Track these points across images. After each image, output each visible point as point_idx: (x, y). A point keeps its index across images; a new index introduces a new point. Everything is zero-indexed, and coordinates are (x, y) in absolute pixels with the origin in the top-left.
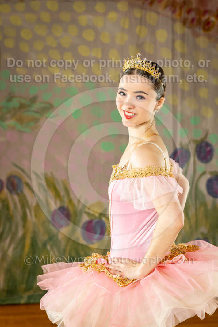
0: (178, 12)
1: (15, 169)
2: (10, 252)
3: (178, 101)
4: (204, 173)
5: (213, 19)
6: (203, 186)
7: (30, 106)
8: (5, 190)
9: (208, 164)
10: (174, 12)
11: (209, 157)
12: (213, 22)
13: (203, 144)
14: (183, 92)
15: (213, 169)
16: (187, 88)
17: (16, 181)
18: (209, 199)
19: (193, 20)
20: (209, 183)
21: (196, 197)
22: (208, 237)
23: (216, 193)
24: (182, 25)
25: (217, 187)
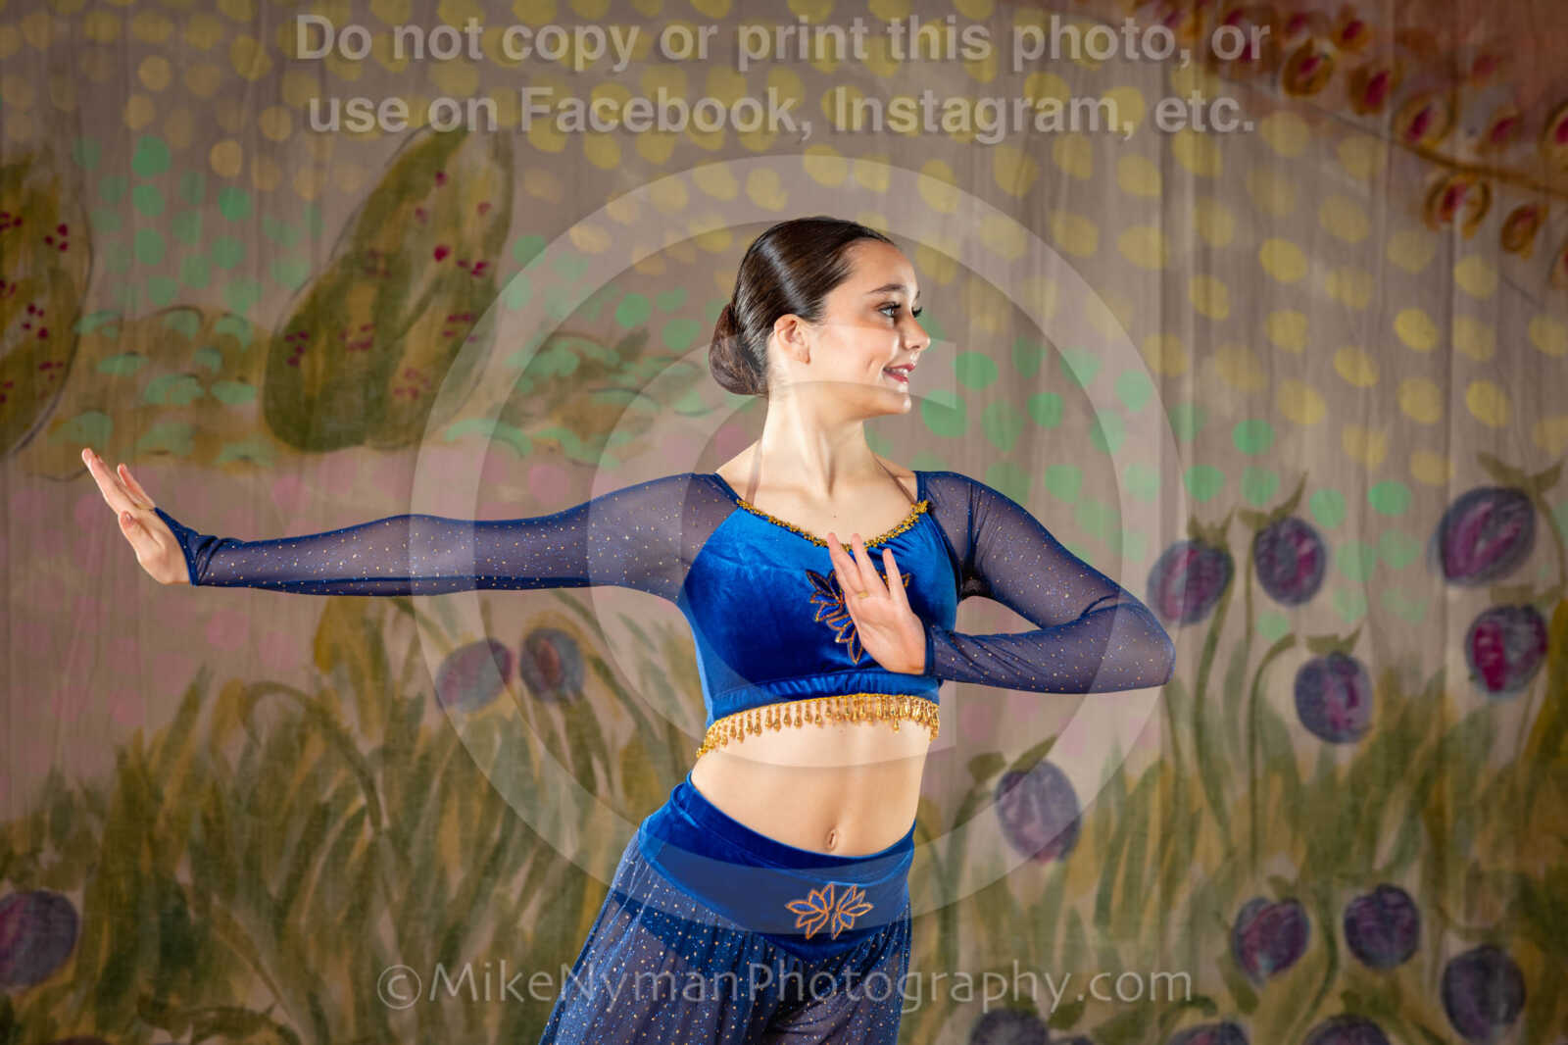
0: (1187, 22)
2: (528, 921)
3: (1186, 362)
4: (1287, 643)
5: (1326, 46)
6: (1281, 693)
7: (618, 370)
8: (517, 684)
9: (1303, 608)
10: (1171, 19)
11: (1307, 581)
12: (1326, 57)
13: (1284, 531)
14: (1204, 323)
15: (1324, 631)
16: (1219, 313)
17: (557, 652)
18: (1307, 746)
20: (1308, 684)
21: (1252, 737)
22: (1299, 896)
23: (1335, 724)
24: (1201, 69)
25: (1342, 699)
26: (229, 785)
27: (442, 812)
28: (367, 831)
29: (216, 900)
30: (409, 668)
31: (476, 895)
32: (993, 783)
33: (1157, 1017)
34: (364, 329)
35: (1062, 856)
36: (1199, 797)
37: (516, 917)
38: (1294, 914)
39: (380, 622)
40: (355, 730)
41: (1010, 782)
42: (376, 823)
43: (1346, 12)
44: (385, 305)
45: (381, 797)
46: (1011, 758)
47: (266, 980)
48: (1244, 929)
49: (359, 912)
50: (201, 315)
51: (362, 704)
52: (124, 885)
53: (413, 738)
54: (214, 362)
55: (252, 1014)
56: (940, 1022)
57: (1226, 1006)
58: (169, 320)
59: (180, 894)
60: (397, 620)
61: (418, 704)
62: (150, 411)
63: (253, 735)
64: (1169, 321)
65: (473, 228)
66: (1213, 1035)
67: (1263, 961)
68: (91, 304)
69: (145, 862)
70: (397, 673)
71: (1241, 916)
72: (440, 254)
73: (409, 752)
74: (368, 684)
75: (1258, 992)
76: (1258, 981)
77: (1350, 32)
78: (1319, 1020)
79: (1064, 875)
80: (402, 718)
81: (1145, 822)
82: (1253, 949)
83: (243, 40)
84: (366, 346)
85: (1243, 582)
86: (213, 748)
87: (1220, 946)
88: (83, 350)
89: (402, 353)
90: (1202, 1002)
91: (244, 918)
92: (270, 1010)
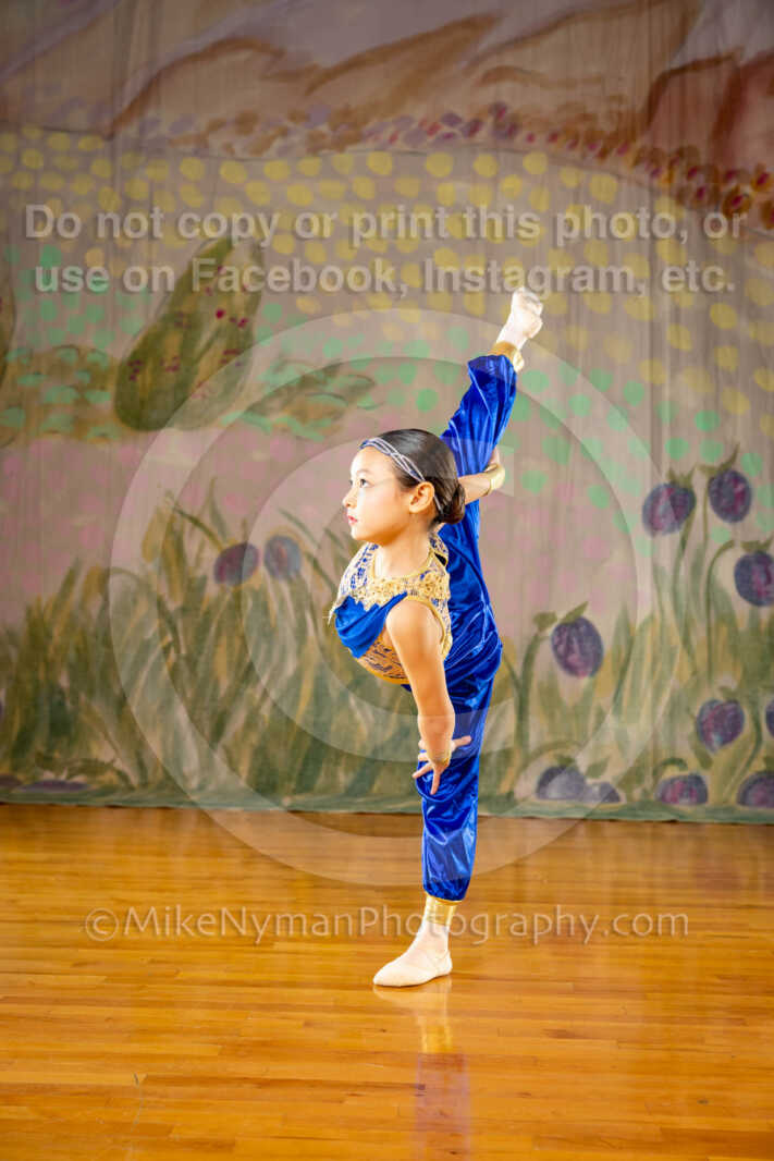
0: (665, 174)
1: (285, 522)
2: (266, 711)
3: (665, 377)
4: (729, 545)
5: (747, 189)
6: (726, 576)
7: (325, 383)
8: (262, 570)
9: (739, 524)
10: (655, 173)
11: (741, 509)
12: (747, 196)
13: (727, 478)
14: (676, 353)
15: (751, 538)
16: (685, 346)
17: (285, 549)
18: (742, 608)
19: (700, 193)
20: (743, 570)
21: (708, 602)
22: (738, 698)
23: (759, 594)
24: (673, 202)
25: (763, 579)
26: (91, 629)
27: (216, 645)
28: (173, 655)
29: (83, 697)
30: (198, 560)
31: (235, 695)
32: (550, 631)
33: (651, 769)
34: (175, 358)
35: (593, 674)
36: (677, 639)
37: (259, 707)
38: (735, 709)
39: (182, 531)
40: (166, 597)
41: (559, 629)
42: (178, 651)
43: (759, 168)
44: (187, 344)
45: (181, 637)
46: (561, 615)
47: (110, 742)
48: (704, 719)
49: (166, 706)
50: (78, 350)
51: (170, 581)
52: (29, 688)
53: (201, 600)
54: (86, 379)
55: (103, 763)
56: (518, 776)
57: (693, 765)
58: (61, 353)
59: (61, 692)
60: (192, 530)
61: (204, 579)
62: (47, 408)
63: (106, 599)
64: (655, 350)
65: (239, 300)
66: (685, 782)
67: (715, 738)
68: (14, 344)
69: (41, 675)
70: (191, 561)
71: (702, 710)
72: (220, 314)
73: (197, 609)
74: (174, 568)
75: (712, 755)
76: (713, 750)
77: (761, 180)
78: (750, 773)
79: (594, 685)
80: (194, 589)
81: (642, 652)
82: (709, 730)
83: (106, 189)
84: (175, 369)
85: (702, 508)
86: (82, 605)
87: (690, 728)
88: (10, 372)
89: (196, 373)
90: (677, 762)
91: (99, 707)
92: (113, 761)
